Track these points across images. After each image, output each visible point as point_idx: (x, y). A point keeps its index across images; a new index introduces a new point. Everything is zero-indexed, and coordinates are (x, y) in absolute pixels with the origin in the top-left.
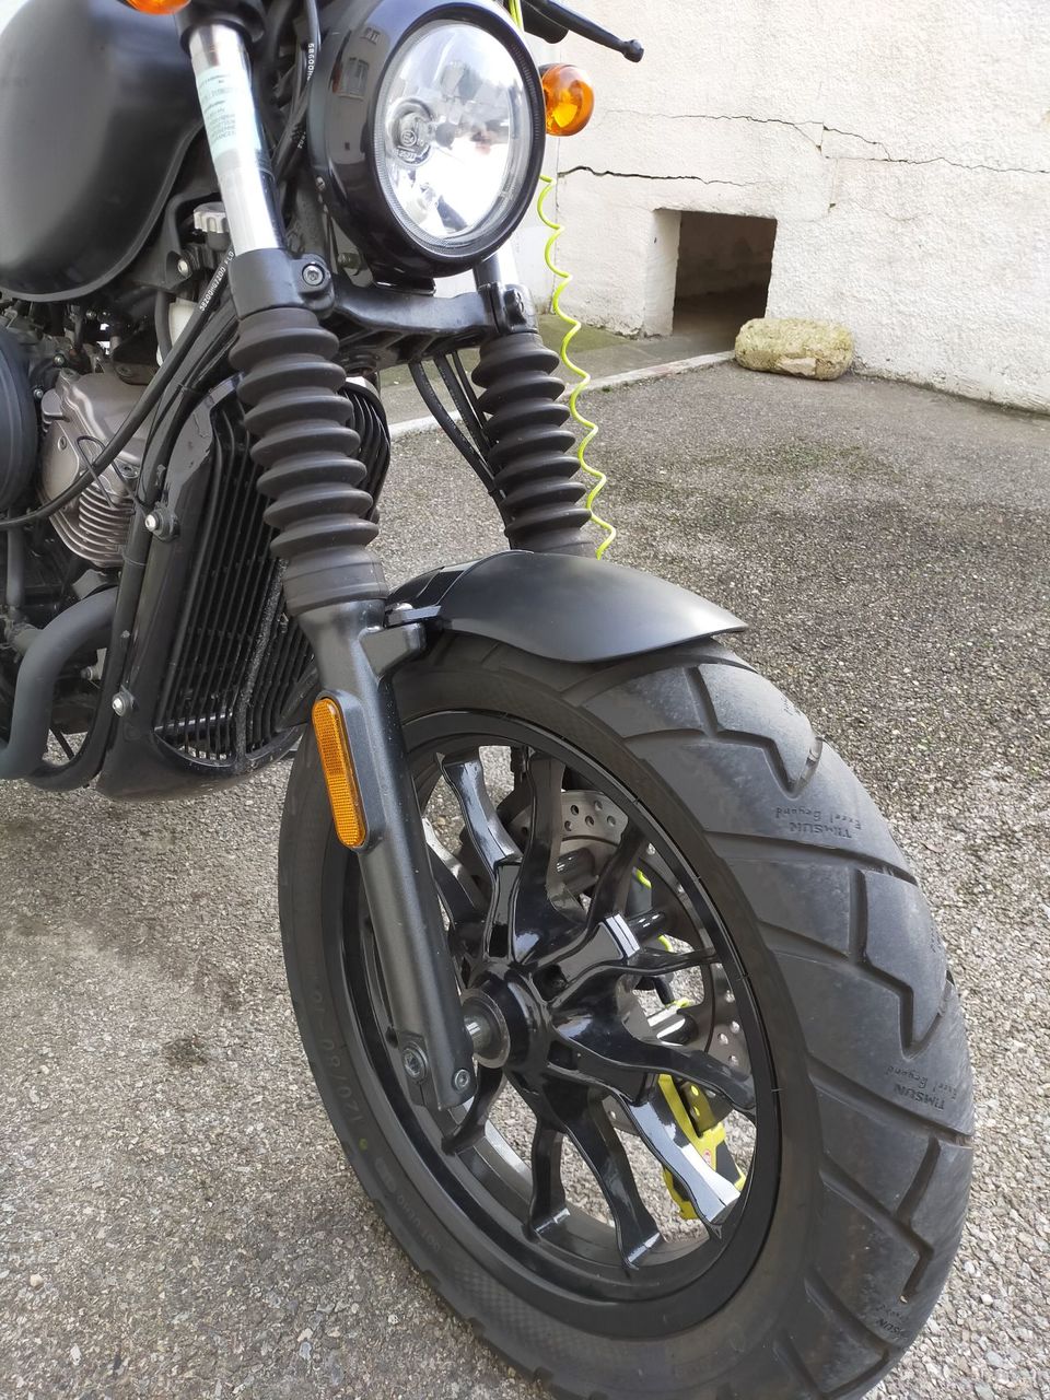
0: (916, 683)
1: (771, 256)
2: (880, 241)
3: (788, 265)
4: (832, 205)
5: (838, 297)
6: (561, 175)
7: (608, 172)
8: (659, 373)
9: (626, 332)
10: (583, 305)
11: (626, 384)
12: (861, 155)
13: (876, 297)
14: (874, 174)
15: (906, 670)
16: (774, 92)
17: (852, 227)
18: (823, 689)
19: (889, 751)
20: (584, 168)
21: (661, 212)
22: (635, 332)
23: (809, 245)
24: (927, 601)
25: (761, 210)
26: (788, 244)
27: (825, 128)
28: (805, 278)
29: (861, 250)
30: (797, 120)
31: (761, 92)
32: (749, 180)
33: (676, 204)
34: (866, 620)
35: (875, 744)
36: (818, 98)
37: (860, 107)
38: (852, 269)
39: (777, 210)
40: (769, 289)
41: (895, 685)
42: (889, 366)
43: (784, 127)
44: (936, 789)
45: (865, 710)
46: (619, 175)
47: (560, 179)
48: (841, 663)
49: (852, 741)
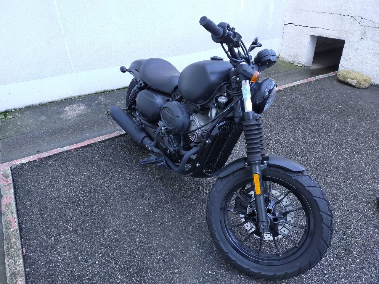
0: (371, 186)
1: (342, 50)
2: (375, 49)
3: (347, 53)
4: (362, 38)
5: (361, 62)
6: (285, 25)
7: (298, 25)
8: (308, 81)
9: (299, 65)
10: (288, 57)
11: (299, 85)
12: (372, 26)
13: (372, 63)
14: (375, 31)
15: (368, 182)
16: (348, 8)
17: (367, 44)
18: (346, 186)
19: (362, 205)
20: (292, 23)
21: (312, 36)
22: (302, 66)
23: (354, 48)
24: (377, 162)
25: (341, 37)
26: (348, 47)
27: (362, 18)
28: (352, 56)
29: (369, 50)
30: (354, 16)
31: (344, 8)
32: (338, 30)
33: (317, 34)
34: (359, 166)
35: (358, 203)
36: (360, 10)
37: (373, 14)
38: (366, 55)
39: (345, 38)
40: (341, 58)
41: (365, 186)
42: (374, 81)
43: (350, 17)
44: (372, 217)
45: (356, 193)
46: (301, 26)
47: (285, 26)
48: (352, 178)
49: (352, 201)
